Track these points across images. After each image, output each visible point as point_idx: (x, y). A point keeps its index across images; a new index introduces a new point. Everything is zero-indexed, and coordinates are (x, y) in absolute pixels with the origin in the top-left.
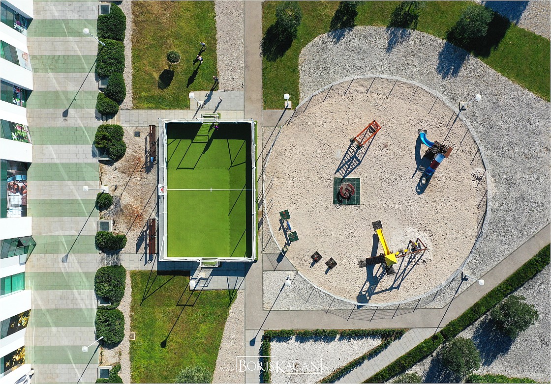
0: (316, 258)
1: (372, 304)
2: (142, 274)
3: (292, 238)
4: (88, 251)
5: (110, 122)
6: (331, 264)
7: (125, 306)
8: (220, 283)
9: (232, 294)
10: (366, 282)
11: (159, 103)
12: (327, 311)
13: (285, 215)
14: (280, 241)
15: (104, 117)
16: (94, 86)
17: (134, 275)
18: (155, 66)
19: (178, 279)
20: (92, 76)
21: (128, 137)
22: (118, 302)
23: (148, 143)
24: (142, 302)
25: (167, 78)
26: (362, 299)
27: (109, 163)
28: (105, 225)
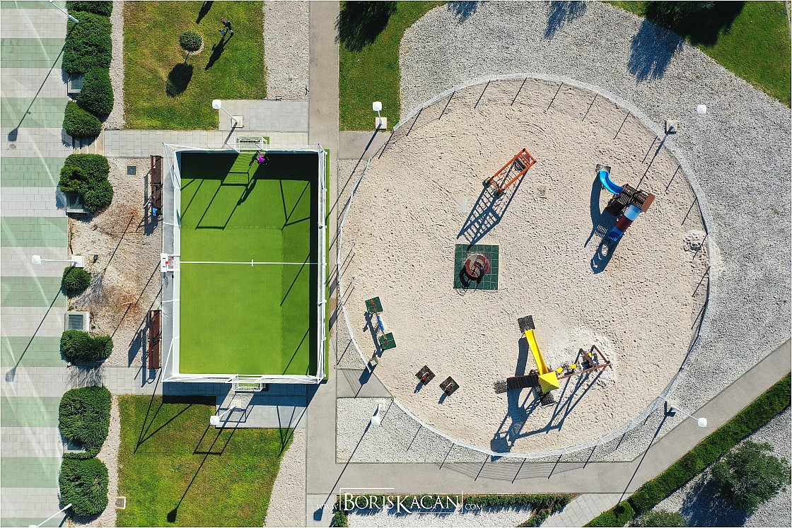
0: (425, 376)
1: (515, 454)
2: (138, 400)
3: (387, 343)
4: (49, 363)
5: (87, 150)
6: (449, 388)
7: (108, 454)
8: (266, 417)
9: (285, 436)
10: (506, 417)
11: (168, 120)
12: (441, 465)
13: (374, 306)
14: (364, 348)
15: (77, 142)
16: (60, 89)
17: (124, 402)
18: (161, 58)
19: (197, 409)
20: (58, 73)
21: (117, 176)
22: (98, 447)
23: (150, 186)
24: (137, 445)
25: (180, 77)
26: (499, 445)
27: (85, 218)
28: (76, 320)
